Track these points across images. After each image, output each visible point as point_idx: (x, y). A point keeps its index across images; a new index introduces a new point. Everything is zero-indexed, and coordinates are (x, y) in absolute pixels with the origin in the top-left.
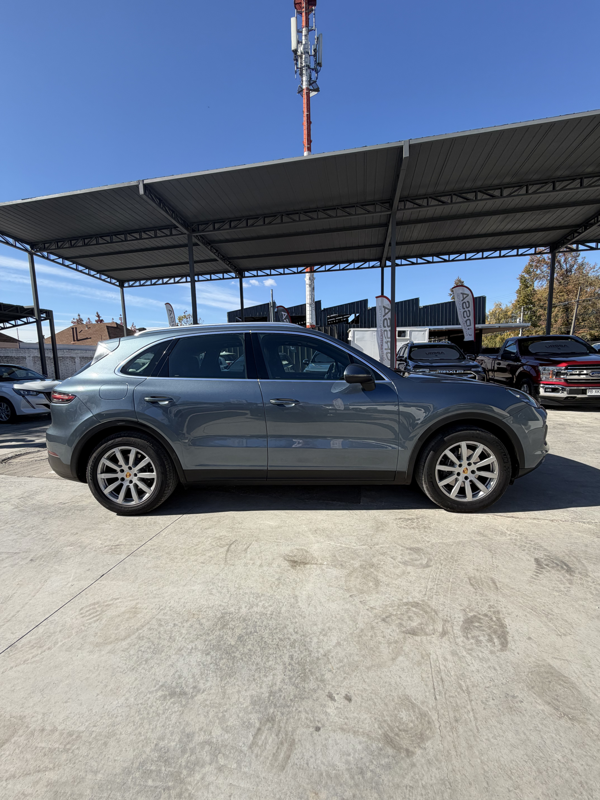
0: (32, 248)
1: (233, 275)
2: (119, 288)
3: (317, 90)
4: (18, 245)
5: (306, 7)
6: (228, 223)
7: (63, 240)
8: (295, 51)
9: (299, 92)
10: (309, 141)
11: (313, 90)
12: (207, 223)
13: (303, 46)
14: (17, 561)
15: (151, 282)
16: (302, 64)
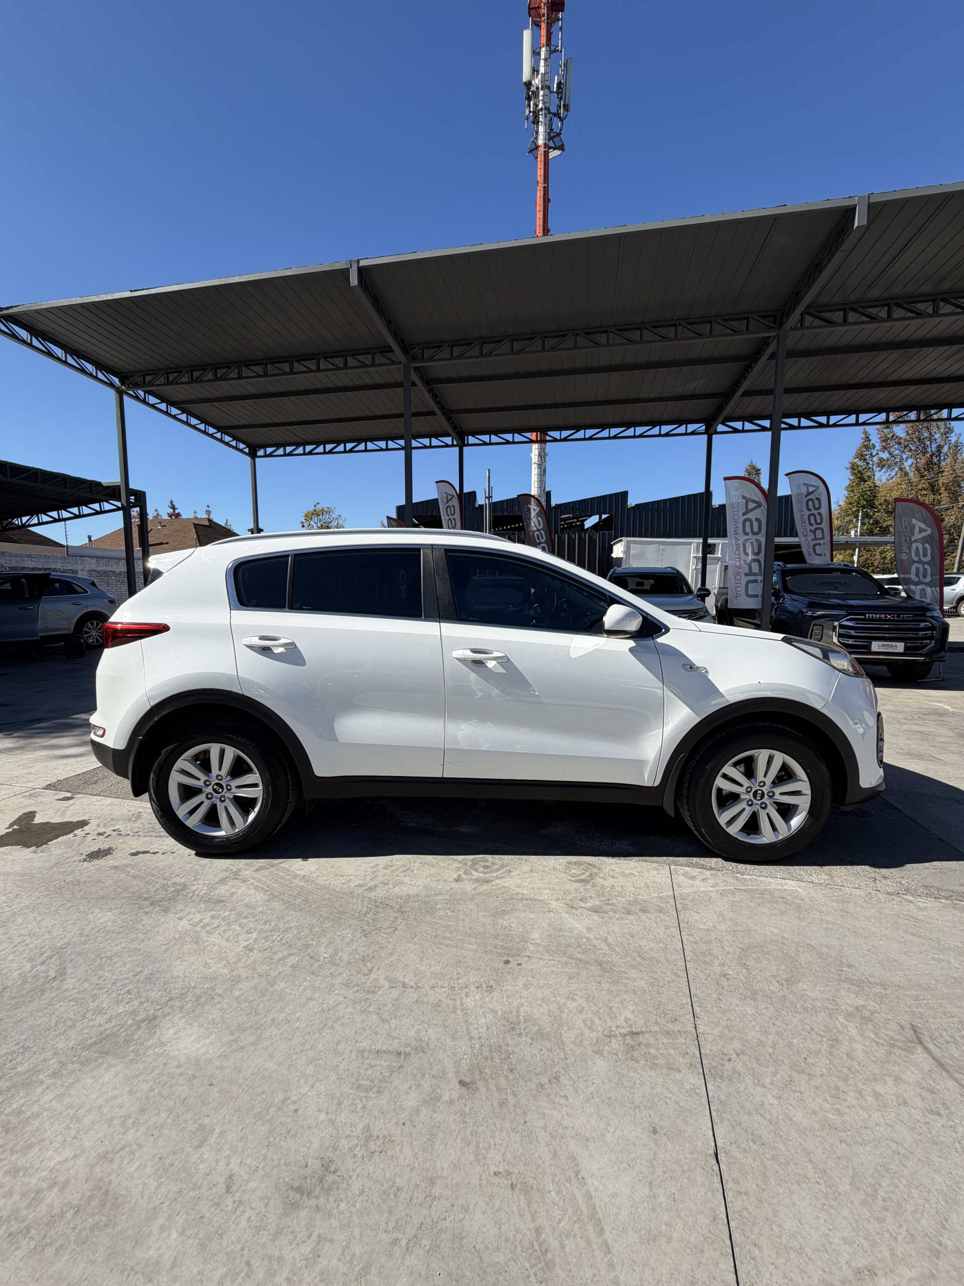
0: (122, 383)
1: (448, 440)
2: (249, 459)
3: (561, 148)
4: (100, 376)
5: (548, 15)
6: (478, 348)
7: (179, 370)
8: (528, 84)
9: (530, 151)
11: (555, 149)
12: (439, 346)
13: (540, 76)
14: (426, 1084)
15: (304, 449)
16: (537, 106)
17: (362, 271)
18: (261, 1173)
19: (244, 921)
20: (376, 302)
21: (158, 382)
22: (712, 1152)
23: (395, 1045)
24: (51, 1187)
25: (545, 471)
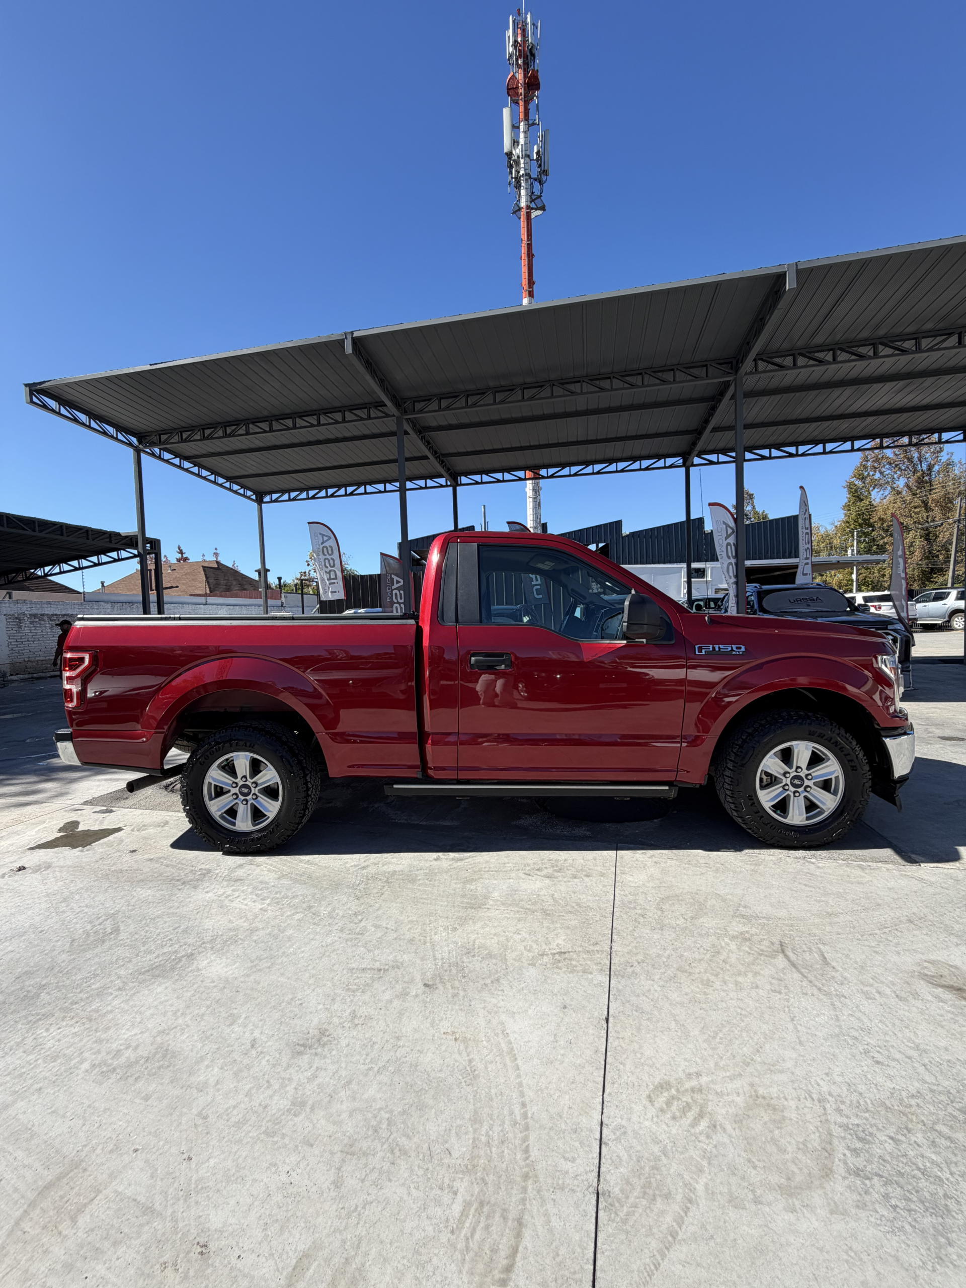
0: (140, 442)
1: (442, 481)
2: (255, 505)
3: (543, 208)
4: (120, 437)
5: (525, 93)
6: (464, 400)
7: (191, 429)
8: (509, 154)
9: (514, 213)
10: (531, 283)
11: (537, 209)
12: (428, 399)
13: (520, 147)
14: (399, 987)
15: (308, 494)
16: (519, 172)
17: (356, 341)
18: (276, 1037)
19: (259, 892)
20: (371, 365)
21: (172, 441)
22: (604, 1017)
23: (377, 965)
24: (127, 1048)
25: (539, 504)
